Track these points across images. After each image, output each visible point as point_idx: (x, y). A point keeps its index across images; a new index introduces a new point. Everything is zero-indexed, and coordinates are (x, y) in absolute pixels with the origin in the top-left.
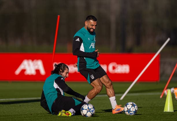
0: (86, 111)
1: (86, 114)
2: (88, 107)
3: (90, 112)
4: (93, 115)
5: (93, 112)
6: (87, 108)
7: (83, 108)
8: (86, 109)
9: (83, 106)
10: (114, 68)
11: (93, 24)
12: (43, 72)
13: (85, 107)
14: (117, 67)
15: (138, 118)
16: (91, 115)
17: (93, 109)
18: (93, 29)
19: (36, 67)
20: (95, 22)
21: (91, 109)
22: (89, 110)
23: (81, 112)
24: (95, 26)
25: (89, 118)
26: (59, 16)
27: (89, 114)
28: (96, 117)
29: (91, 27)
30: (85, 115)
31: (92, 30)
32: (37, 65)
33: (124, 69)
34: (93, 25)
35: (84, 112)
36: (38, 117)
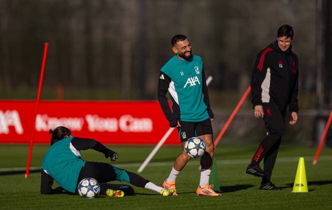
0: (87, 189)
1: (86, 194)
2: (90, 184)
3: (93, 191)
4: (96, 196)
5: (98, 191)
6: (87, 185)
7: (82, 184)
8: (86, 187)
9: (81, 182)
10: (128, 124)
11: (184, 45)
12: (19, 129)
13: (85, 183)
14: (133, 122)
15: (166, 201)
16: (94, 195)
17: (97, 186)
18: (188, 52)
19: (10, 122)
20: (184, 41)
21: (94, 186)
22: (90, 188)
23: (79, 190)
24: (189, 46)
25: (90, 199)
26: (46, 44)
27: (91, 194)
28: (102, 199)
29: (184, 50)
30: (85, 196)
31: (188, 54)
32: (11, 118)
33: (144, 125)
34: (185, 47)
35: (83, 191)
36: (13, 198)
